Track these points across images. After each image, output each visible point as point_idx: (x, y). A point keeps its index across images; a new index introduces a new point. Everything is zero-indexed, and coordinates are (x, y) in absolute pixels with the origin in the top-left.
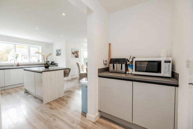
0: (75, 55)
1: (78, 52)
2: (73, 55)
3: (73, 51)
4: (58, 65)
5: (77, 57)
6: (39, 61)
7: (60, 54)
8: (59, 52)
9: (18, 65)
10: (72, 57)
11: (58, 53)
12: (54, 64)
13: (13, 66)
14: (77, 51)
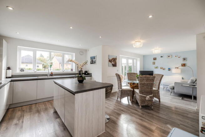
0: (112, 63)
1: (116, 59)
2: (110, 63)
3: (111, 58)
4: (92, 75)
5: (115, 65)
6: (72, 70)
7: (95, 62)
8: (94, 60)
9: (52, 75)
10: (109, 66)
11: (92, 61)
12: (88, 74)
13: (46, 75)
14: (115, 57)
